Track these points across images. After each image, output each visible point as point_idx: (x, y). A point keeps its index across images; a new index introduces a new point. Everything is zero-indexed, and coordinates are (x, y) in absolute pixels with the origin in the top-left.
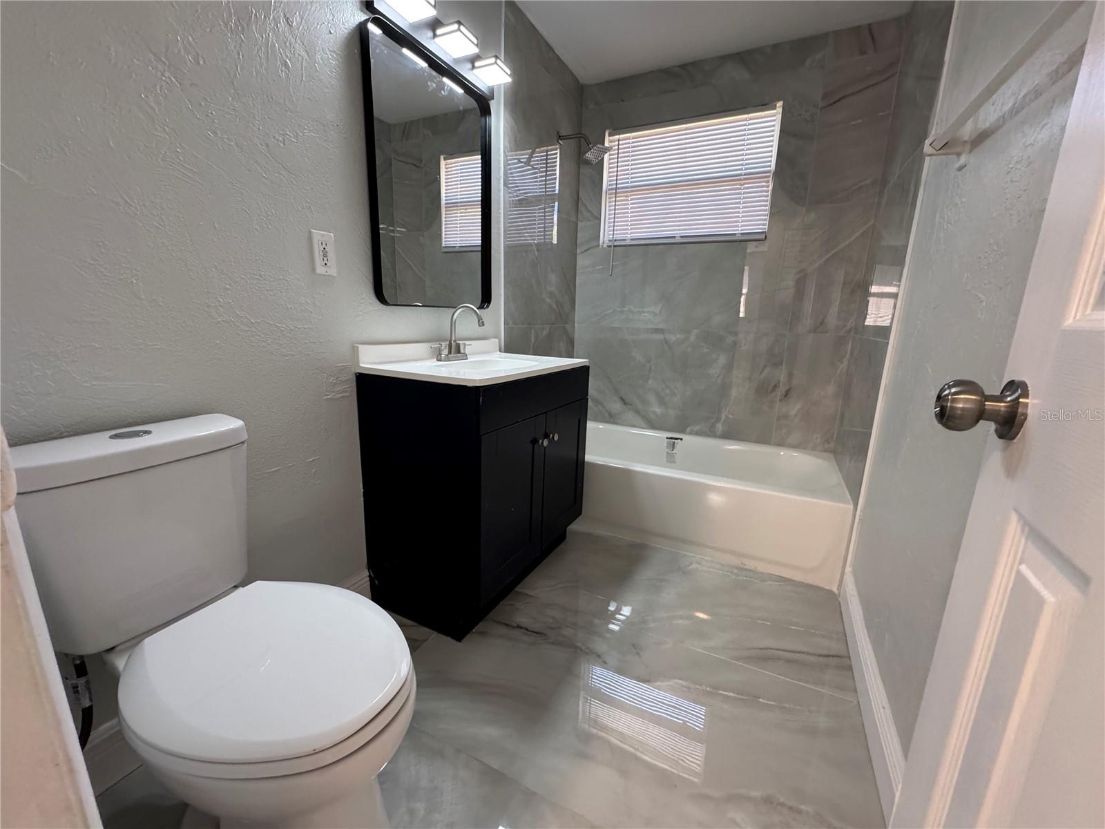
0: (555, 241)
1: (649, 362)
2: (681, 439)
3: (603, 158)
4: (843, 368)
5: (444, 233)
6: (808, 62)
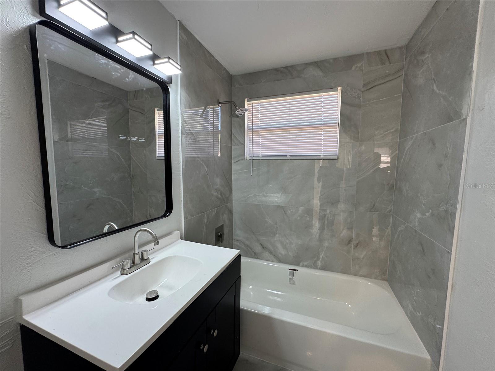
0: (219, 155)
1: (276, 224)
2: (298, 270)
3: (245, 114)
4: (388, 232)
5: (157, 149)
6: (354, 68)
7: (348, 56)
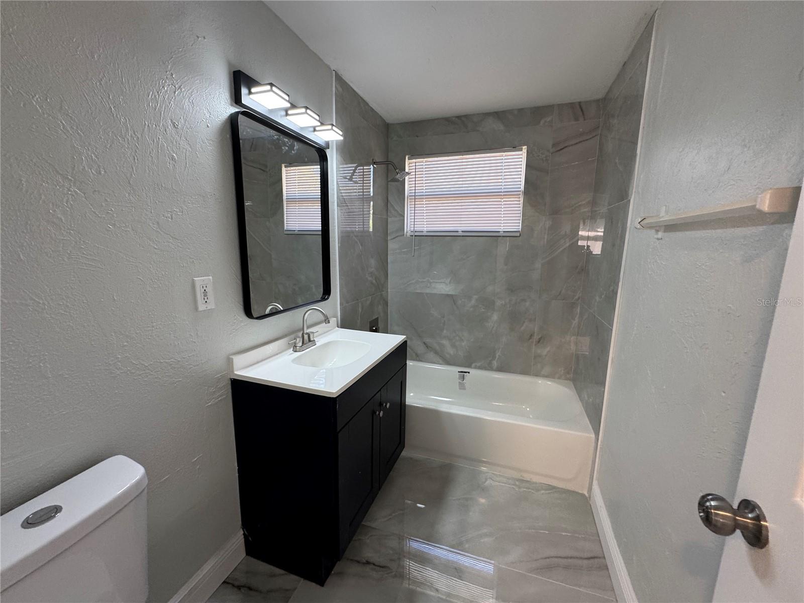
0: (371, 230)
1: (444, 317)
2: (469, 373)
3: (405, 179)
4: (575, 324)
5: (285, 220)
6: (542, 122)
7: (535, 107)
